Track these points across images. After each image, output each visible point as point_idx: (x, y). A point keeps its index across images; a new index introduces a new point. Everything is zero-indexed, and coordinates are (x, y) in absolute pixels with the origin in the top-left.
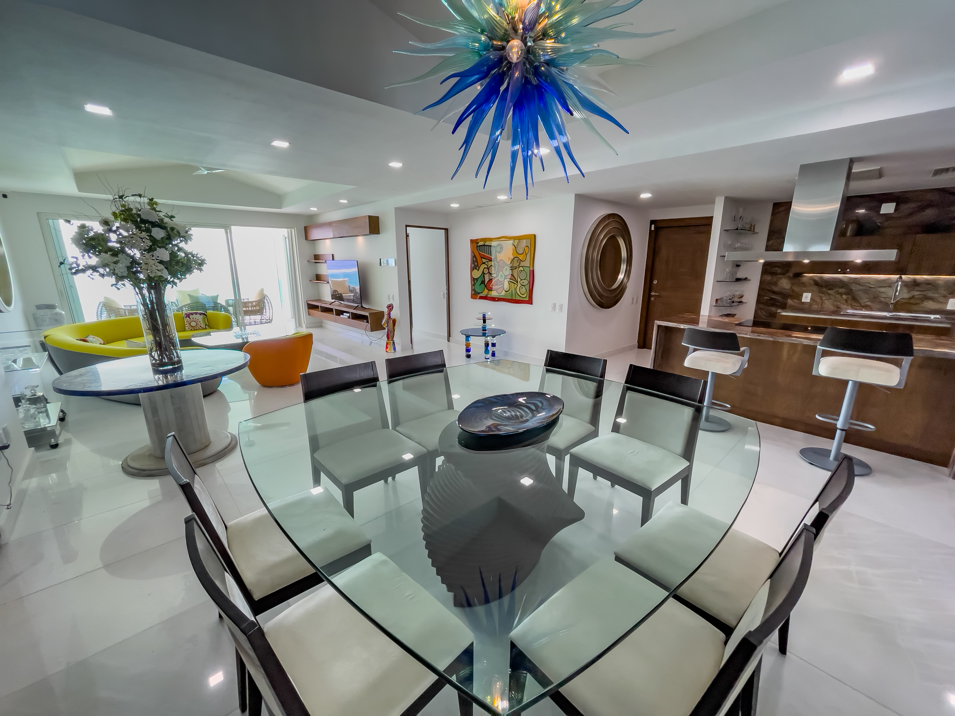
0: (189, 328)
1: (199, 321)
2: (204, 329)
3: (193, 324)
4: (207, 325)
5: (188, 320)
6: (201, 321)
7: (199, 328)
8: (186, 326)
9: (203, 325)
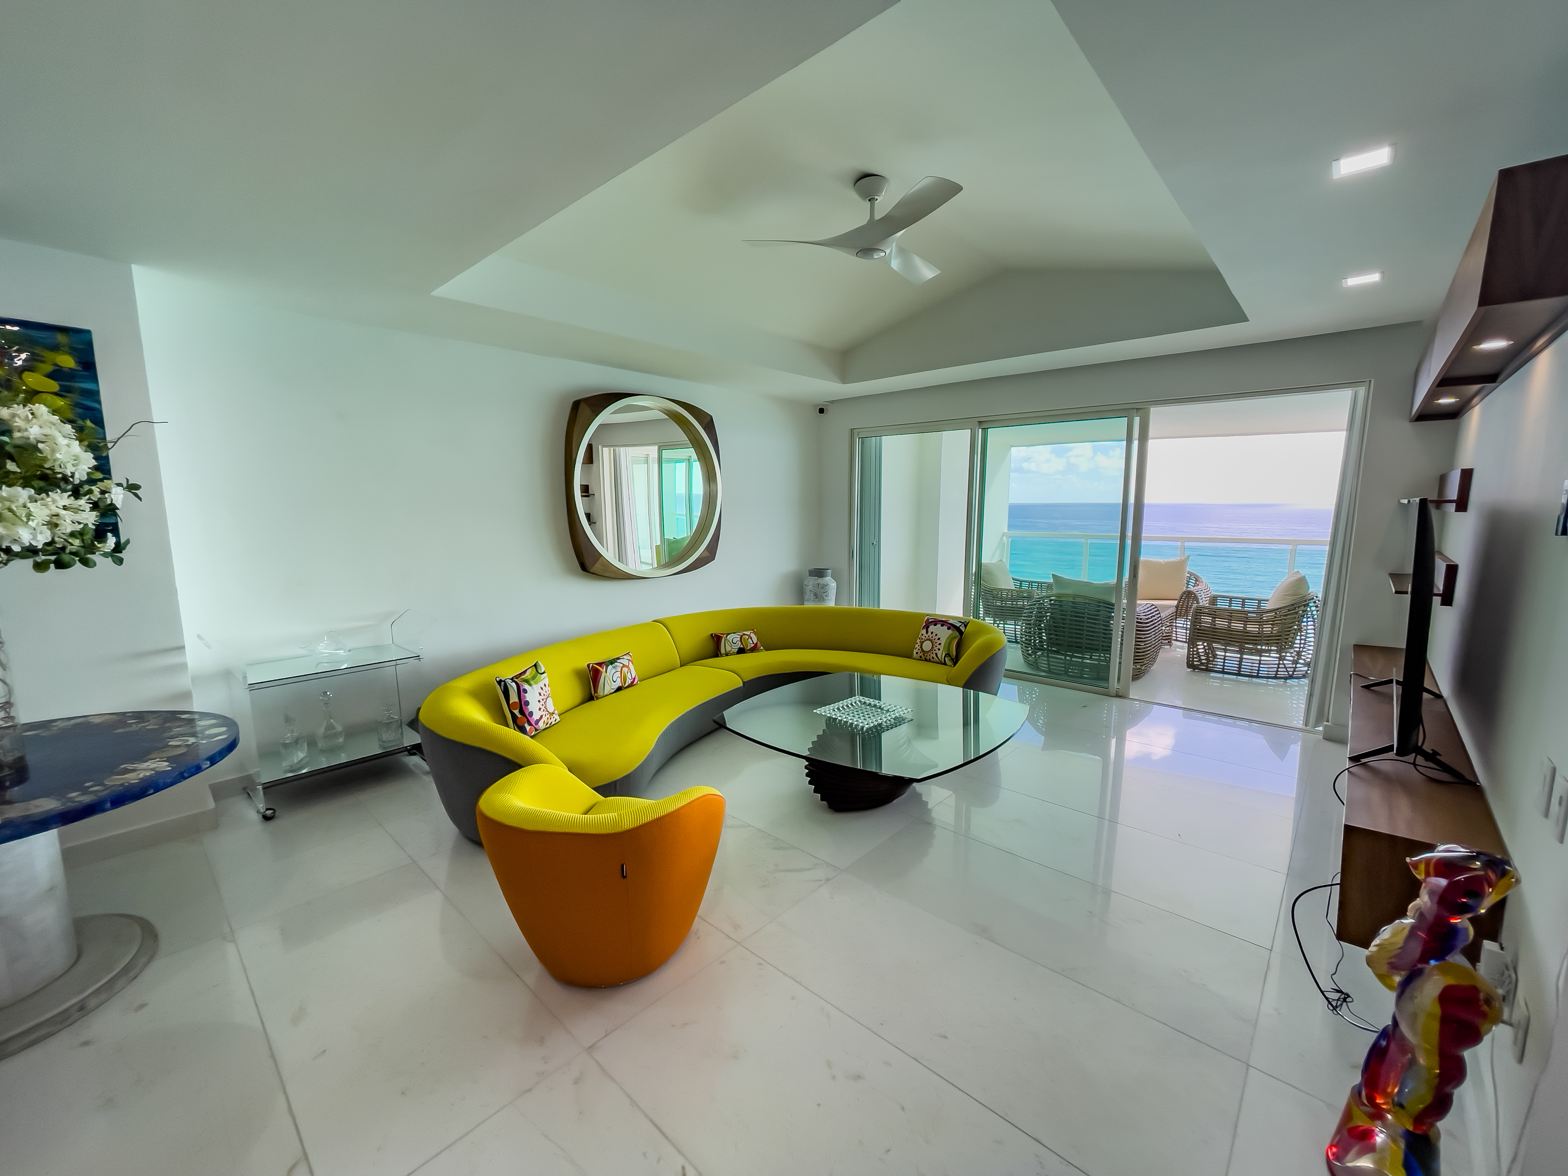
1: (939, 642)
2: (941, 663)
4: (950, 656)
6: (942, 645)
9: (941, 654)
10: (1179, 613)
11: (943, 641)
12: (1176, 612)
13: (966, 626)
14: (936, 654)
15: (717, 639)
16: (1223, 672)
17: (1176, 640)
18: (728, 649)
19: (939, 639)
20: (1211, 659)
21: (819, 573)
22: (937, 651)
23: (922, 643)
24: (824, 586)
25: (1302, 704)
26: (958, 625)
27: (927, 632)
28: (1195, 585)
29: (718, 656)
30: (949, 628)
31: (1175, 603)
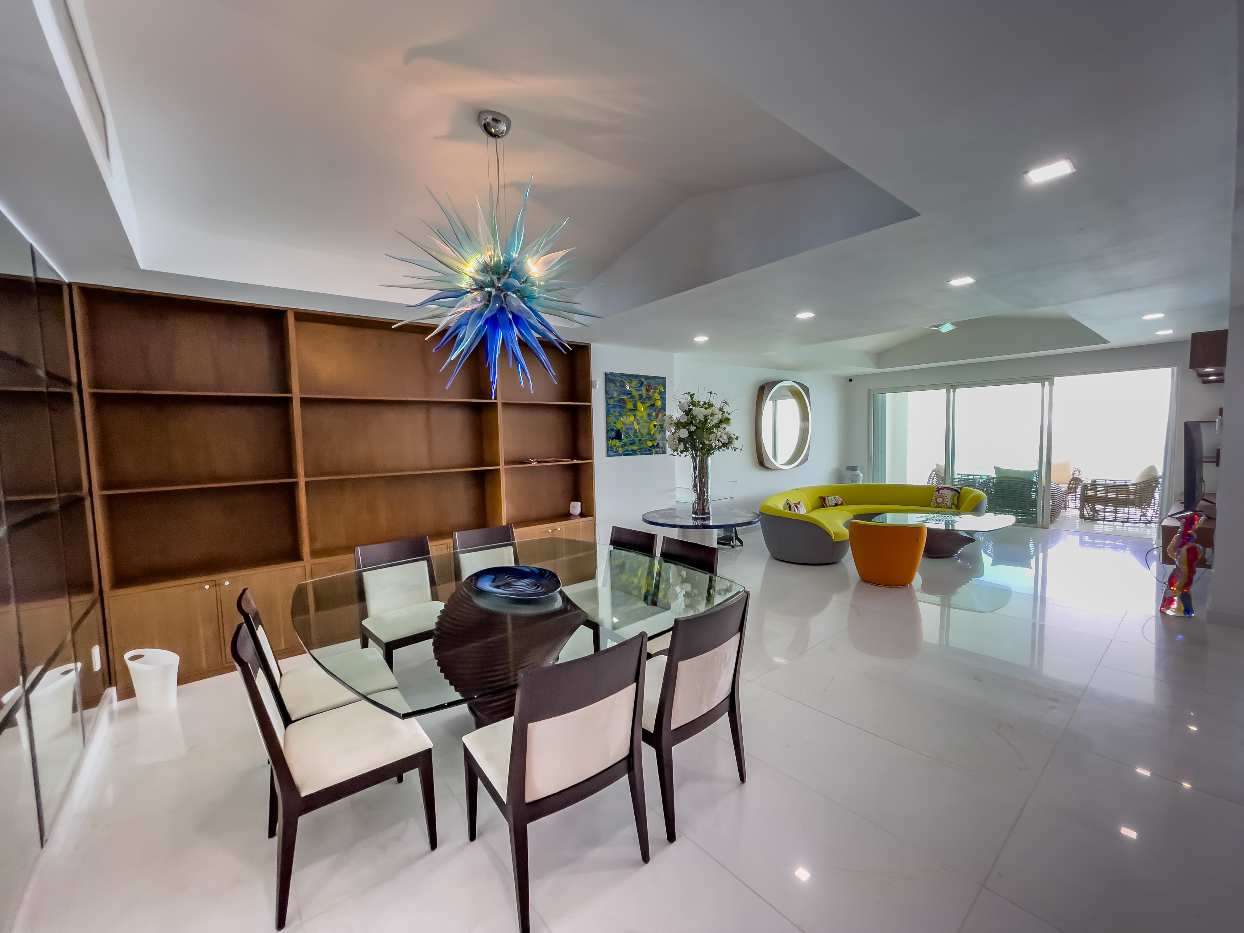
0: (934, 504)
1: (947, 498)
2: (949, 508)
3: (940, 500)
4: (954, 504)
5: (936, 495)
6: (949, 499)
7: (944, 506)
8: (933, 501)
9: (949, 504)
10: (1071, 490)
11: (949, 497)
12: (1068, 490)
13: (961, 489)
14: (946, 504)
15: (823, 499)
16: (1104, 520)
17: (1069, 508)
18: (831, 504)
19: (946, 496)
20: (1095, 515)
21: (854, 469)
22: (946, 502)
23: (936, 499)
24: (858, 475)
25: (1155, 535)
26: (957, 489)
27: (939, 494)
28: (1079, 474)
29: (824, 507)
30: (951, 491)
31: (1067, 485)
